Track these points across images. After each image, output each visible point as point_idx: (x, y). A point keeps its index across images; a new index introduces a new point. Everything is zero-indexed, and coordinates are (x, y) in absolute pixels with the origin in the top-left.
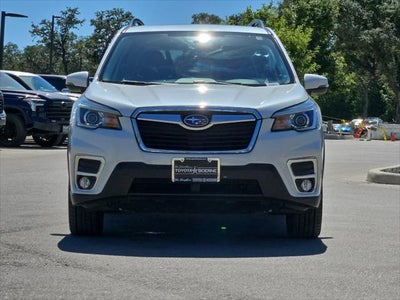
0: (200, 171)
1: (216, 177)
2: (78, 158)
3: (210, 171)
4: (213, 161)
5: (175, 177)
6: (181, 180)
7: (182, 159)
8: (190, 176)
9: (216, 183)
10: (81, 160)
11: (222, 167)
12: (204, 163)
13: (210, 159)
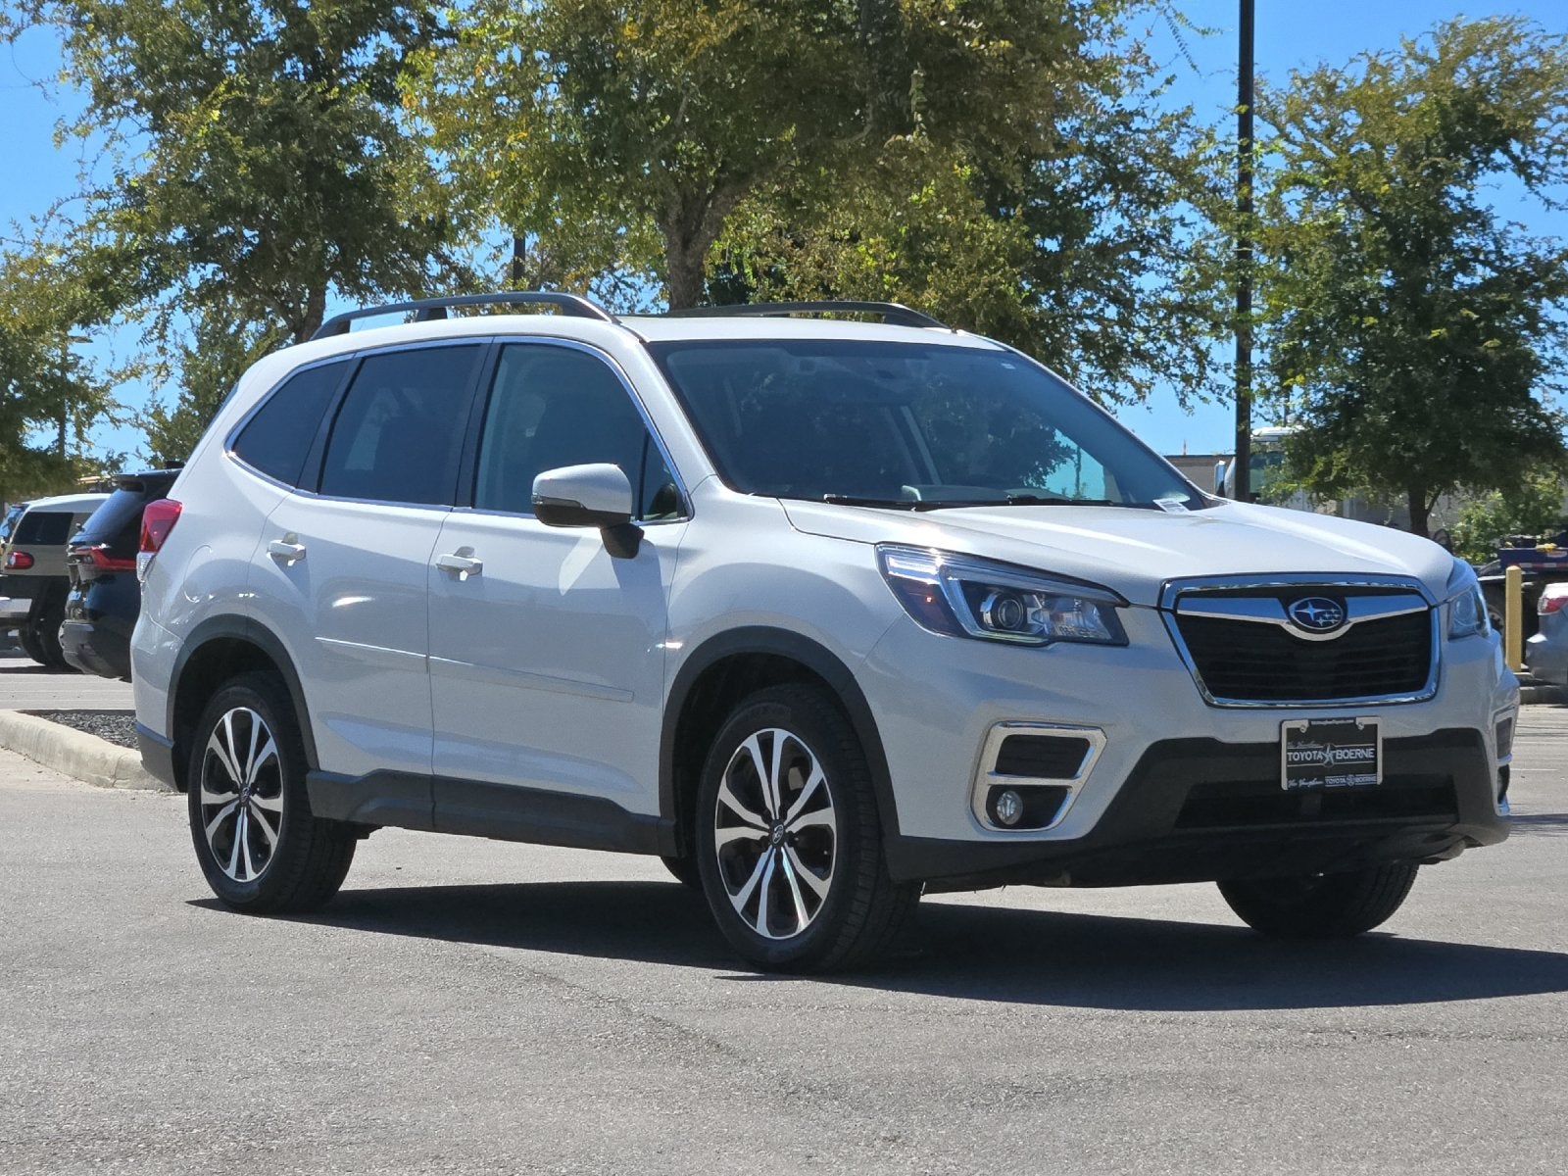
0: (1340, 754)
1: (1375, 771)
2: (1001, 734)
3: (1360, 753)
4: (1367, 727)
5: (1289, 778)
6: (1302, 783)
7: (1302, 724)
8: (1321, 772)
9: (1373, 786)
10: (1010, 741)
11: (1386, 741)
12: (1347, 734)
13: (1362, 722)
